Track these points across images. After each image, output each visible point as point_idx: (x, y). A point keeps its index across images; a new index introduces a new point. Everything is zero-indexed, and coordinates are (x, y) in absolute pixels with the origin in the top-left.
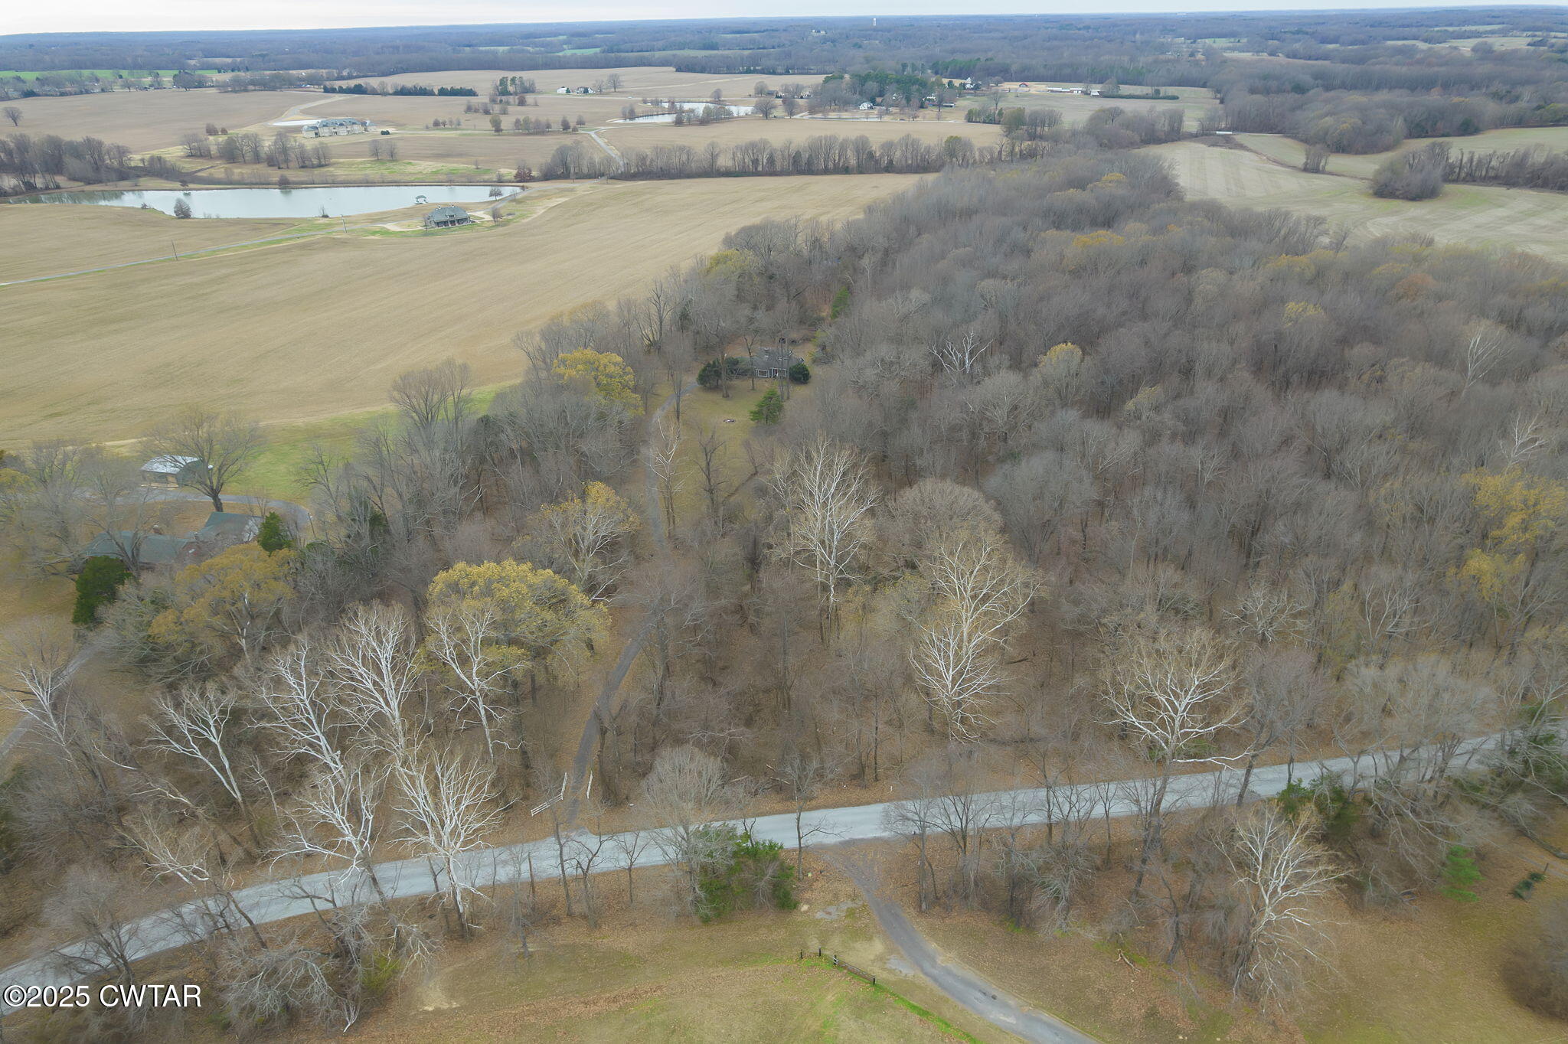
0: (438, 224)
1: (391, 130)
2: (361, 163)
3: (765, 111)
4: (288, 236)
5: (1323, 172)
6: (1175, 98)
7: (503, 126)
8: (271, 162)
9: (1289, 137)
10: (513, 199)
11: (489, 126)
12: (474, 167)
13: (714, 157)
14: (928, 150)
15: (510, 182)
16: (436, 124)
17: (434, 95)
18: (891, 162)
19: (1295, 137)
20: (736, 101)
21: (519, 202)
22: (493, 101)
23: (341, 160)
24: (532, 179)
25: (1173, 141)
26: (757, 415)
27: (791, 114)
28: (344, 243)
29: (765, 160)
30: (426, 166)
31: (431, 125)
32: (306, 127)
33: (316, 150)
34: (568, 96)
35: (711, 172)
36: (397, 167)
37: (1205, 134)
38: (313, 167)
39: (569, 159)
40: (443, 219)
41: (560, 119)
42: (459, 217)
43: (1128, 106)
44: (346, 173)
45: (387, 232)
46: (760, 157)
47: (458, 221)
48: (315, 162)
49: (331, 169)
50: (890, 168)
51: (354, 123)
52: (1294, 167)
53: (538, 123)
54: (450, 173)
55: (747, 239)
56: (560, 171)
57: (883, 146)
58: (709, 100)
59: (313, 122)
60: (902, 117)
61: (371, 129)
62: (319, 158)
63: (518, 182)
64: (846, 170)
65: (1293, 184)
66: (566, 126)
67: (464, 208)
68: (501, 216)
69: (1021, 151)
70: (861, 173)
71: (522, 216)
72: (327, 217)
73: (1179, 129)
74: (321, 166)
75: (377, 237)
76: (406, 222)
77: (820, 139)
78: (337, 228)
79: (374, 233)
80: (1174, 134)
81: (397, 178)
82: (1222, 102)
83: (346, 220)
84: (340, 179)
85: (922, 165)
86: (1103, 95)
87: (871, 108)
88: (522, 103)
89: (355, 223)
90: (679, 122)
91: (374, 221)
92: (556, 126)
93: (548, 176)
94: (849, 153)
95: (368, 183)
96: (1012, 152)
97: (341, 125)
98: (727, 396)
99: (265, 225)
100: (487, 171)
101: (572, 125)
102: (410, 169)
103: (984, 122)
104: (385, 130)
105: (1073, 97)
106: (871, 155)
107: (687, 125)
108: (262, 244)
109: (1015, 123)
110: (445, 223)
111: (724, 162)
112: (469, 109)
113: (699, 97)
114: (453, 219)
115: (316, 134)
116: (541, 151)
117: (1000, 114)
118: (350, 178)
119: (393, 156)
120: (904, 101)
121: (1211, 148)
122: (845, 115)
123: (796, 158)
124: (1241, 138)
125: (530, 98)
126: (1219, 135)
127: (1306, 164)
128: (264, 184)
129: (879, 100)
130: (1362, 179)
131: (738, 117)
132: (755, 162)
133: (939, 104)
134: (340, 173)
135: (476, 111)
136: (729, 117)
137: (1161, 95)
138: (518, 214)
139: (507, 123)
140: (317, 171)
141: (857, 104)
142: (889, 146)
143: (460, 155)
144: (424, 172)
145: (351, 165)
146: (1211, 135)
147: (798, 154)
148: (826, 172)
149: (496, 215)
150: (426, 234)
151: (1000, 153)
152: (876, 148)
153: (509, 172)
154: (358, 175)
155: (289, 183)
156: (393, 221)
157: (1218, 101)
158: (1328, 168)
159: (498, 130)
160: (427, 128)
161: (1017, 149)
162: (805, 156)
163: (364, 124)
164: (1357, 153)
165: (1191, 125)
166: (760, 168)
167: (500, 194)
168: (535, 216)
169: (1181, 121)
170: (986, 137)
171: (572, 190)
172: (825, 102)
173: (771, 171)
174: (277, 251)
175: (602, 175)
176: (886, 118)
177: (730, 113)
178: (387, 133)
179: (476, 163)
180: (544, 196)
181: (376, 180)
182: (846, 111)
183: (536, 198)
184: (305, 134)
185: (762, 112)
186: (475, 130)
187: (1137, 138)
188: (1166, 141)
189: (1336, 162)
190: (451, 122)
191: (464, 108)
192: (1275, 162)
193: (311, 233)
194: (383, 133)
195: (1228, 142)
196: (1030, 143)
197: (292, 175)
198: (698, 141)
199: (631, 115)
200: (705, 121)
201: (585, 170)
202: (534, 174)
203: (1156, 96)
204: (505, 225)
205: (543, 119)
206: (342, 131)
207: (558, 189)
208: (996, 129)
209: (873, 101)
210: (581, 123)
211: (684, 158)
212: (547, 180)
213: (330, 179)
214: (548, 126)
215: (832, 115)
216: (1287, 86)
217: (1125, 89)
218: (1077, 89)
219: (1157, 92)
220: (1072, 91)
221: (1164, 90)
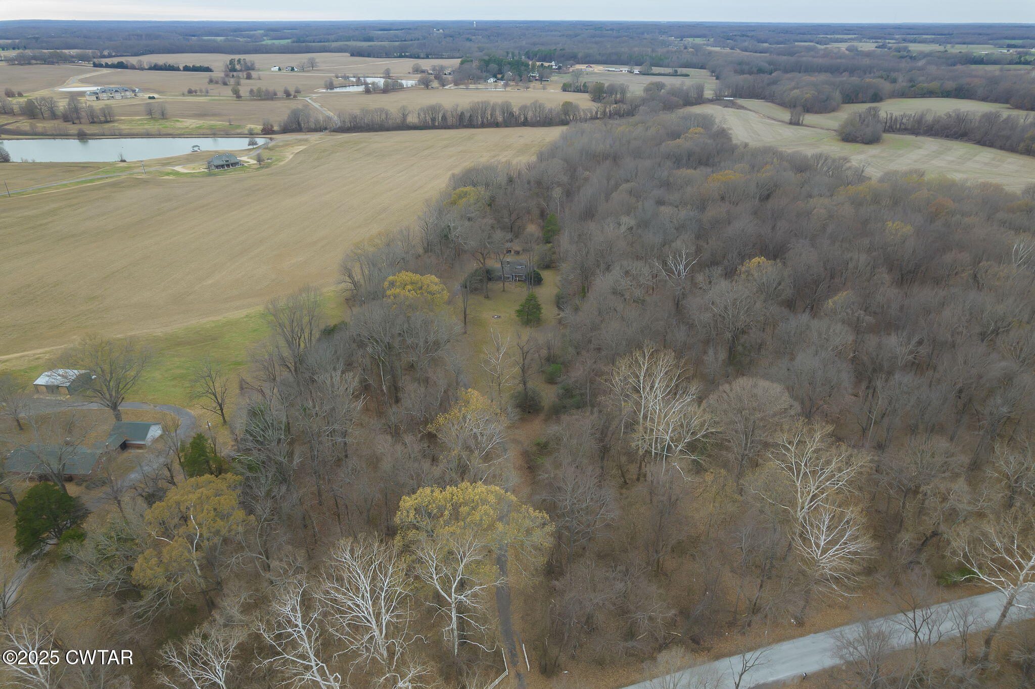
0: (217, 167)
1: (156, 96)
2: (139, 120)
3: (425, 84)
4: (99, 177)
5: (802, 125)
6: (687, 75)
7: (242, 93)
8: (66, 118)
9: (769, 102)
10: (265, 147)
11: (230, 93)
12: (228, 123)
13: (405, 116)
14: (551, 111)
15: (257, 134)
16: (190, 92)
17: (180, 70)
18: (526, 119)
19: (773, 102)
20: (401, 76)
21: (270, 149)
22: (227, 76)
23: (123, 118)
24: (273, 132)
25: (700, 104)
26: (520, 312)
27: (444, 85)
28: (145, 182)
29: (440, 119)
30: (191, 123)
31: (186, 93)
32: (88, 93)
33: (103, 110)
34: (279, 73)
35: (403, 126)
36: (168, 124)
37: (717, 99)
38: (101, 122)
39: (300, 118)
40: (221, 163)
41: (282, 89)
42: (233, 161)
43: (669, 81)
44: (128, 127)
45: (177, 173)
46: (437, 117)
47: (232, 165)
48: (103, 119)
49: (116, 124)
50: (526, 123)
51: (126, 91)
52: (782, 122)
53: (267, 92)
54: (211, 128)
56: (294, 126)
57: (520, 109)
58: (382, 75)
59: (94, 89)
60: (519, 88)
61: (140, 95)
62: (105, 117)
63: (264, 134)
64: (496, 125)
65: (790, 132)
66: (288, 94)
67: (231, 154)
68: (263, 160)
69: (610, 111)
70: (507, 126)
71: (279, 160)
72: (125, 161)
73: (702, 96)
74: (107, 122)
75: (171, 177)
76: (192, 165)
77: (478, 103)
78: (136, 170)
79: (168, 174)
80: (700, 100)
81: (171, 132)
82: (717, 78)
83: (142, 164)
84: (124, 132)
85: (547, 121)
86: (641, 73)
87: (496, 81)
88: (249, 77)
89: (150, 166)
90: (367, 91)
91: (168, 164)
92: (281, 94)
93: (285, 130)
94: (498, 113)
95: (148, 135)
96: (604, 112)
97: (116, 91)
98: (487, 297)
99: (76, 168)
100: (239, 127)
101: (293, 93)
102: (179, 125)
103: (574, 91)
104: (151, 96)
105: (623, 75)
106: (511, 114)
107: (373, 93)
108: (79, 183)
109: (599, 93)
110: (222, 166)
111: (412, 119)
112: (211, 81)
113: (374, 74)
114: (228, 163)
115: (97, 98)
116: (280, 112)
117: (585, 85)
118: (135, 131)
119: (164, 116)
120: (517, 78)
121: (725, 108)
122: (480, 86)
123: (461, 116)
124: (740, 101)
125: (254, 74)
126: (727, 100)
127: (791, 119)
128: (65, 135)
129: (499, 76)
130: (828, 129)
131: (407, 88)
132: (433, 120)
133: (541, 79)
134: (125, 127)
135: (217, 83)
136: (401, 88)
137: (678, 73)
138: (274, 158)
139: (244, 91)
140: (106, 126)
141: (486, 79)
142: (524, 108)
143: (214, 115)
144: (190, 127)
145: (131, 121)
146: (721, 100)
147: (462, 113)
148: (483, 126)
149: (259, 159)
150: (210, 175)
151: (597, 113)
152: (516, 110)
153: (258, 128)
154: (139, 129)
155: (85, 135)
156: (180, 165)
157: (715, 78)
158: (804, 122)
159: (239, 97)
160: (183, 95)
161: (607, 110)
162: (467, 115)
163: (134, 91)
164: (816, 113)
165: (708, 94)
166: (437, 124)
167: (257, 144)
168: (287, 160)
169: (702, 91)
170: (583, 102)
171: (306, 140)
172: (463, 78)
173: (445, 125)
174: (94, 189)
175: (326, 129)
176: (508, 89)
177: (401, 85)
178: (153, 98)
179: (230, 121)
180: (287, 145)
181: (153, 133)
182: (479, 83)
183: (282, 146)
184: (88, 98)
185: (424, 84)
186: (220, 96)
187: (681, 102)
188: (696, 104)
189: (809, 118)
190: (201, 91)
191: (208, 80)
192: (768, 117)
193: (116, 174)
194: (150, 98)
195: (733, 105)
196: (615, 106)
197: (89, 129)
198: (391, 104)
199: (331, 86)
200: (386, 90)
201: (313, 126)
202: (276, 128)
203: (675, 74)
204: (267, 167)
205: (271, 89)
206: (118, 96)
207: (296, 139)
208: (586, 96)
209: (495, 76)
210: (298, 92)
211: (384, 116)
212: (285, 133)
213: (117, 132)
214: (275, 94)
215: (472, 86)
216: (755, 70)
217: (656, 70)
218: (625, 69)
219: (676, 71)
220: (621, 71)
221: (680, 70)
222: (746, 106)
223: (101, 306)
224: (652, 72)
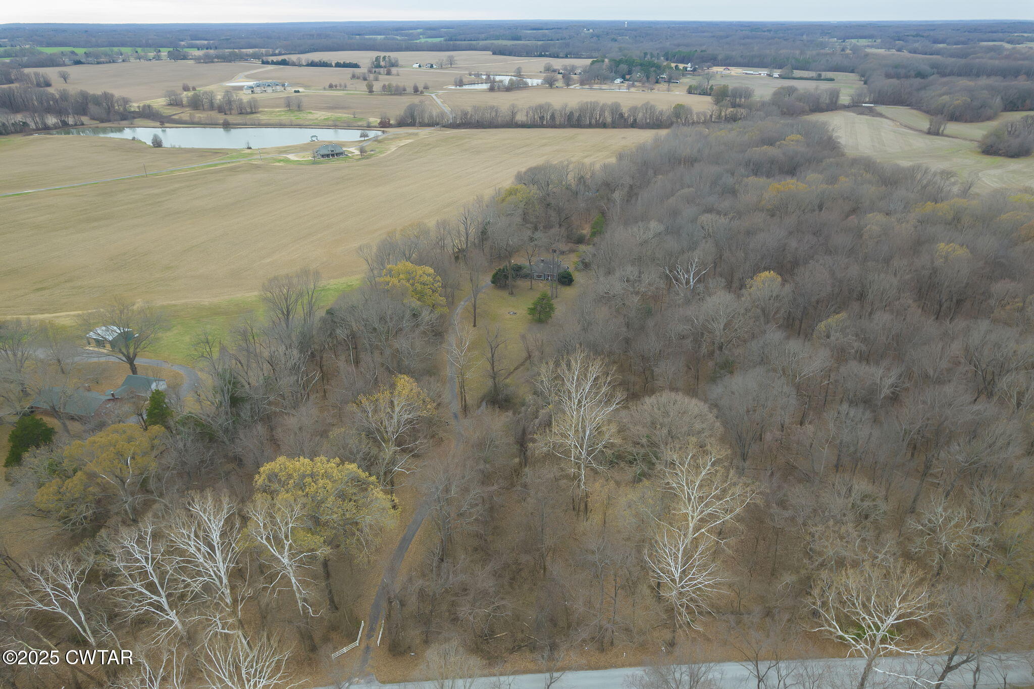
0: (323, 156)
1: (301, 90)
2: (279, 112)
3: (550, 83)
4: (222, 161)
5: (943, 135)
6: (832, 80)
7: (374, 89)
8: (221, 110)
9: (915, 109)
10: (376, 140)
11: (365, 88)
12: (352, 116)
13: (514, 114)
14: (661, 113)
15: (375, 127)
16: (331, 86)
17: (332, 67)
18: (635, 120)
19: (919, 109)
20: (531, 75)
21: (379, 142)
22: (370, 72)
23: (266, 110)
24: (390, 126)
25: (832, 110)
26: (532, 311)
27: (568, 85)
28: (258, 167)
29: (548, 117)
30: (321, 115)
31: (327, 87)
32: (246, 87)
33: (249, 102)
34: (419, 70)
35: (511, 124)
36: (302, 115)
37: (855, 106)
38: (247, 113)
39: (415, 113)
40: (326, 152)
41: (412, 85)
42: (337, 152)
43: (801, 85)
44: (268, 118)
45: (287, 161)
46: (545, 115)
47: (337, 154)
48: (249, 110)
49: (258, 115)
50: (634, 125)
51: (277, 85)
52: (920, 131)
53: (397, 88)
54: (336, 120)
55: (531, 177)
56: (409, 121)
57: (630, 110)
58: (513, 74)
59: (251, 83)
60: (644, 89)
61: (288, 89)
62: (251, 108)
63: (381, 127)
64: (604, 126)
65: (922, 143)
66: (416, 90)
67: (342, 144)
68: (366, 152)
69: (726, 115)
70: (614, 127)
71: (381, 152)
72: (250, 148)
73: (836, 102)
74: (252, 113)
75: (281, 164)
76: (302, 154)
77: (587, 103)
78: (255, 157)
79: (280, 161)
80: (833, 106)
81: (301, 122)
82: (865, 83)
83: (263, 151)
84: (263, 122)
85: (656, 123)
86: (781, 77)
87: (622, 82)
88: (389, 73)
89: (268, 153)
90: (492, 89)
91: (281, 152)
92: (410, 90)
93: (401, 124)
94: (607, 114)
95: (281, 125)
96: (719, 117)
97: (269, 86)
98: (512, 294)
99: (210, 153)
100: (361, 120)
101: (420, 89)
102: (310, 117)
103: (700, 94)
104: (297, 90)
105: (762, 78)
106: (621, 115)
107: (497, 91)
108: (205, 166)
109: (721, 95)
110: (328, 156)
111: (520, 117)
112: (354, 77)
113: (507, 72)
114: (333, 153)
115: (252, 91)
116: (398, 107)
117: (711, 89)
118: (271, 122)
119: (299, 108)
120: (645, 78)
121: (859, 116)
122: (604, 87)
123: (570, 116)
124: (881, 109)
125: (394, 70)
126: (864, 107)
127: (930, 129)
128: (213, 124)
129: (628, 77)
130: (971, 140)
131: (532, 86)
132: (542, 118)
133: (669, 81)
134: (263, 118)
135: (358, 78)
136: (525, 86)
137: (822, 78)
138: (377, 150)
139: (377, 87)
140: (249, 117)
141: (613, 79)
142: (634, 110)
143: (343, 108)
144: (319, 119)
145: (272, 112)
146: (859, 106)
147: (572, 113)
148: (590, 126)
149: (362, 151)
150: (314, 163)
151: (711, 116)
152: (625, 110)
153: (375, 121)
154: (275, 119)
155: (229, 125)
156: (293, 153)
157: (863, 82)
158: (945, 132)
159: (371, 91)
160: (325, 89)
161: (723, 114)
162: (576, 115)
163: (283, 85)
164: (966, 121)
165: (844, 99)
166: (545, 123)
167: (367, 136)
168: (389, 152)
169: (838, 97)
170: (702, 105)
171: (416, 134)
172: (590, 78)
173: (553, 125)
174: (216, 172)
175: (437, 124)
176: (633, 90)
177: (526, 84)
178: (298, 92)
179: (354, 114)
180: (397, 138)
181: (287, 124)
182: (605, 84)
183: (392, 139)
184: (245, 91)
185: (548, 83)
186: (356, 90)
187: (807, 108)
188: (827, 110)
189: (952, 128)
190: (340, 86)
191: (350, 76)
192: (906, 126)
193: (238, 160)
194: (296, 92)
195: (871, 112)
196: (732, 109)
197: (231, 119)
198: (503, 102)
199: (460, 83)
200: (510, 88)
201: (426, 121)
202: (392, 122)
203: (819, 78)
204: (368, 158)
205: (401, 85)
206: (269, 90)
207: (407, 133)
208: (708, 99)
209: (623, 77)
210: (426, 88)
211: (494, 114)
212: (400, 127)
213: (256, 122)
214: (405, 90)
215: (596, 86)
216: (912, 73)
217: (797, 73)
218: (764, 72)
219: (820, 75)
220: (760, 74)
221: (824, 74)
222: (884, 113)
223: (172, 275)
224: (794, 75)
